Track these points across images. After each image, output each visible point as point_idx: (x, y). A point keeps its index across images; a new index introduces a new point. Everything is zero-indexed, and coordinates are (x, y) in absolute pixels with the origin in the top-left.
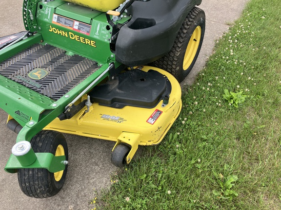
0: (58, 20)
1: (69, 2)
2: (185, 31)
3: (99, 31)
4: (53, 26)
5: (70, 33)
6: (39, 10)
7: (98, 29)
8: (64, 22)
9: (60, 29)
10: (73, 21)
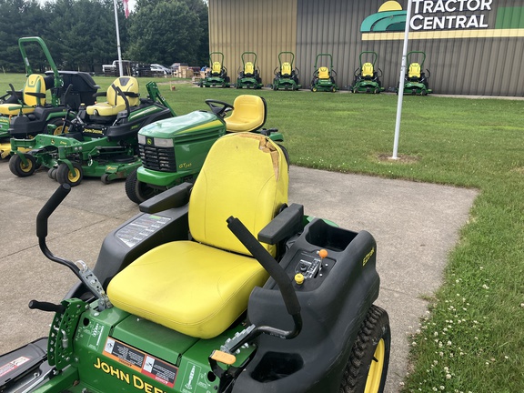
0: (115, 349)
1: (139, 317)
2: (358, 363)
3: (194, 382)
4: (104, 359)
5: (135, 377)
6: (82, 328)
7: (191, 377)
8: (125, 355)
9: (116, 366)
10: (143, 356)
